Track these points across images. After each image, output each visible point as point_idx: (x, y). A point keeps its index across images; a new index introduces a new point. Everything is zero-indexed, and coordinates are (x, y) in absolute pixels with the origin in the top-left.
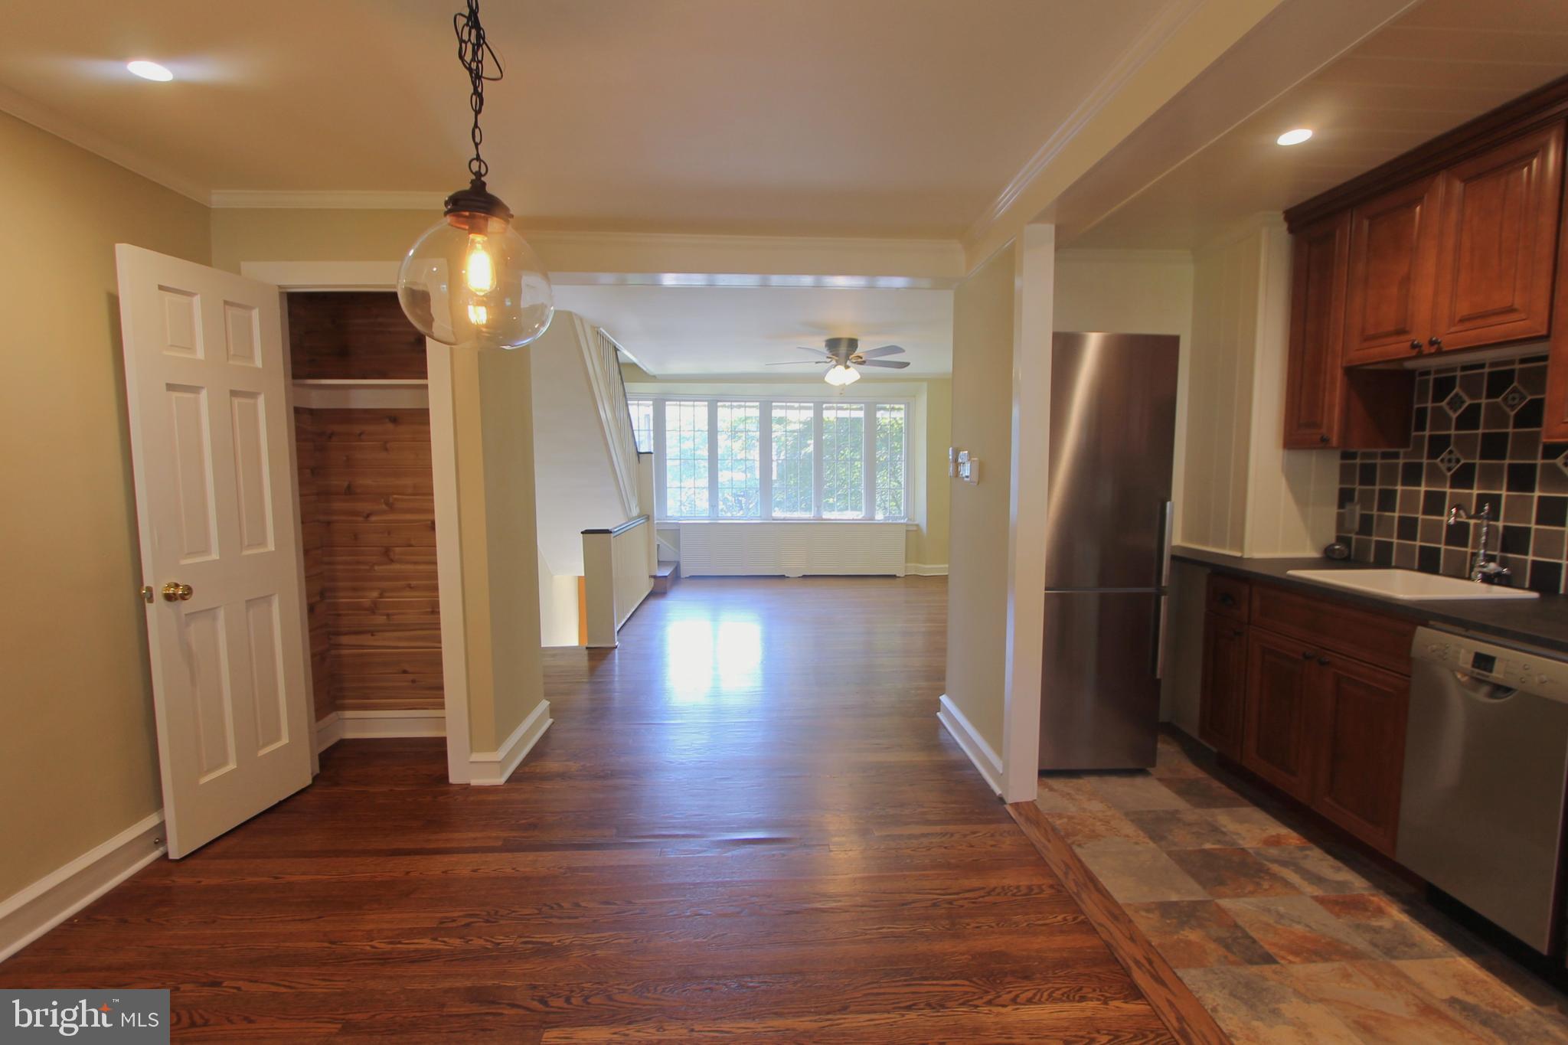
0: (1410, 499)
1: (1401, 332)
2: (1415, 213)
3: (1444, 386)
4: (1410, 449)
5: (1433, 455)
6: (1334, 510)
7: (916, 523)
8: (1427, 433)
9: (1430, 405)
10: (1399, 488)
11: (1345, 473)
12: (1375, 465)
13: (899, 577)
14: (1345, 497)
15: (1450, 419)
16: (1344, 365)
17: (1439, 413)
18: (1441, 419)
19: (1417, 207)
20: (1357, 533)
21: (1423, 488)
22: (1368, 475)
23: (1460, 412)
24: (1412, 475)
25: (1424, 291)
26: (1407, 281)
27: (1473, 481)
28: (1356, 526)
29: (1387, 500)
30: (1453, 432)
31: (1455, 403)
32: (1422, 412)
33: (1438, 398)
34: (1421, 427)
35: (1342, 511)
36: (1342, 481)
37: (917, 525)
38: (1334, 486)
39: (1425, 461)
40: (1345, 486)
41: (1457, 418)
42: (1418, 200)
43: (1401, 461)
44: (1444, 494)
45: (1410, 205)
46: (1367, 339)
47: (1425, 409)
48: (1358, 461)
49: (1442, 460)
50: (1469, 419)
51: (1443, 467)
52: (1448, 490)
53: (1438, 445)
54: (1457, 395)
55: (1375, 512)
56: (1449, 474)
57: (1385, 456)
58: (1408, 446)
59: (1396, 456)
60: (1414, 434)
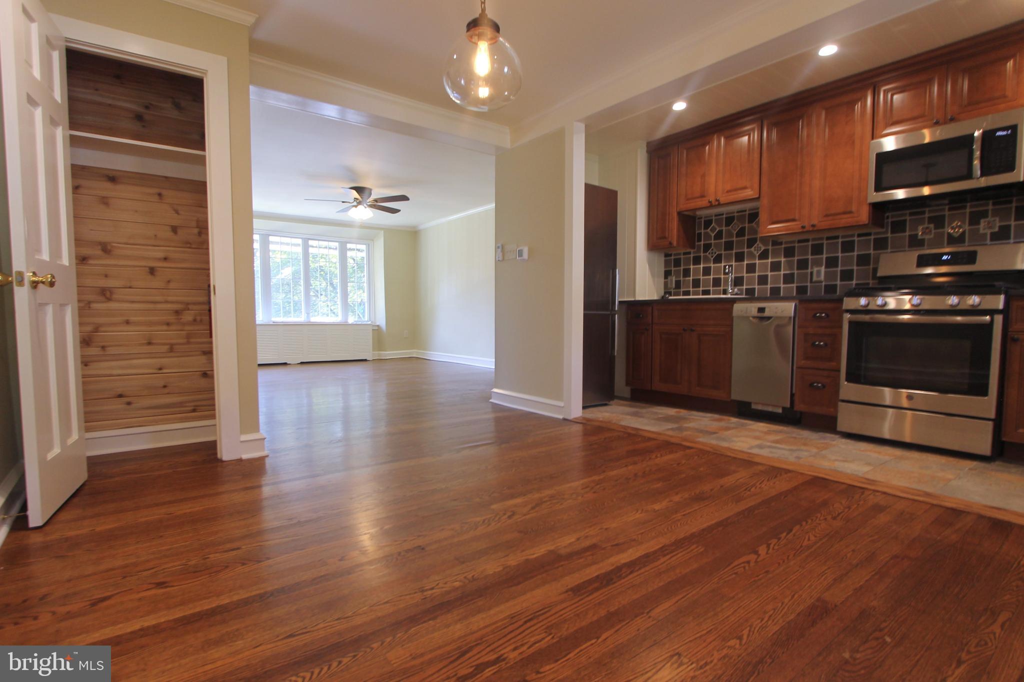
0: (696, 271)
1: (702, 196)
2: (705, 150)
3: (708, 223)
4: (696, 250)
5: (705, 251)
6: (662, 280)
7: (378, 324)
8: (702, 243)
9: (703, 231)
10: (692, 267)
11: (667, 264)
12: (680, 259)
13: (369, 361)
14: (667, 274)
15: (711, 236)
16: (678, 210)
17: (706, 234)
18: (708, 236)
19: (706, 146)
20: (674, 289)
21: (702, 266)
22: (677, 263)
23: (715, 233)
24: (697, 261)
25: (711, 180)
26: (703, 176)
27: (722, 260)
28: (674, 286)
29: (687, 273)
30: (713, 242)
31: (713, 230)
32: (700, 234)
33: (706, 227)
34: (699, 240)
35: (666, 280)
36: (665, 267)
37: (378, 326)
38: (663, 270)
39: (702, 254)
40: (667, 269)
41: (714, 236)
42: (708, 143)
43: (692, 256)
44: (710, 267)
45: (704, 145)
46: (688, 200)
47: (701, 233)
48: (673, 257)
49: (709, 253)
50: (719, 236)
51: (710, 256)
52: (712, 265)
53: (707, 247)
54: (713, 226)
55: (682, 279)
56: (712, 259)
57: (685, 254)
58: (694, 248)
59: (689, 253)
60: (697, 244)
